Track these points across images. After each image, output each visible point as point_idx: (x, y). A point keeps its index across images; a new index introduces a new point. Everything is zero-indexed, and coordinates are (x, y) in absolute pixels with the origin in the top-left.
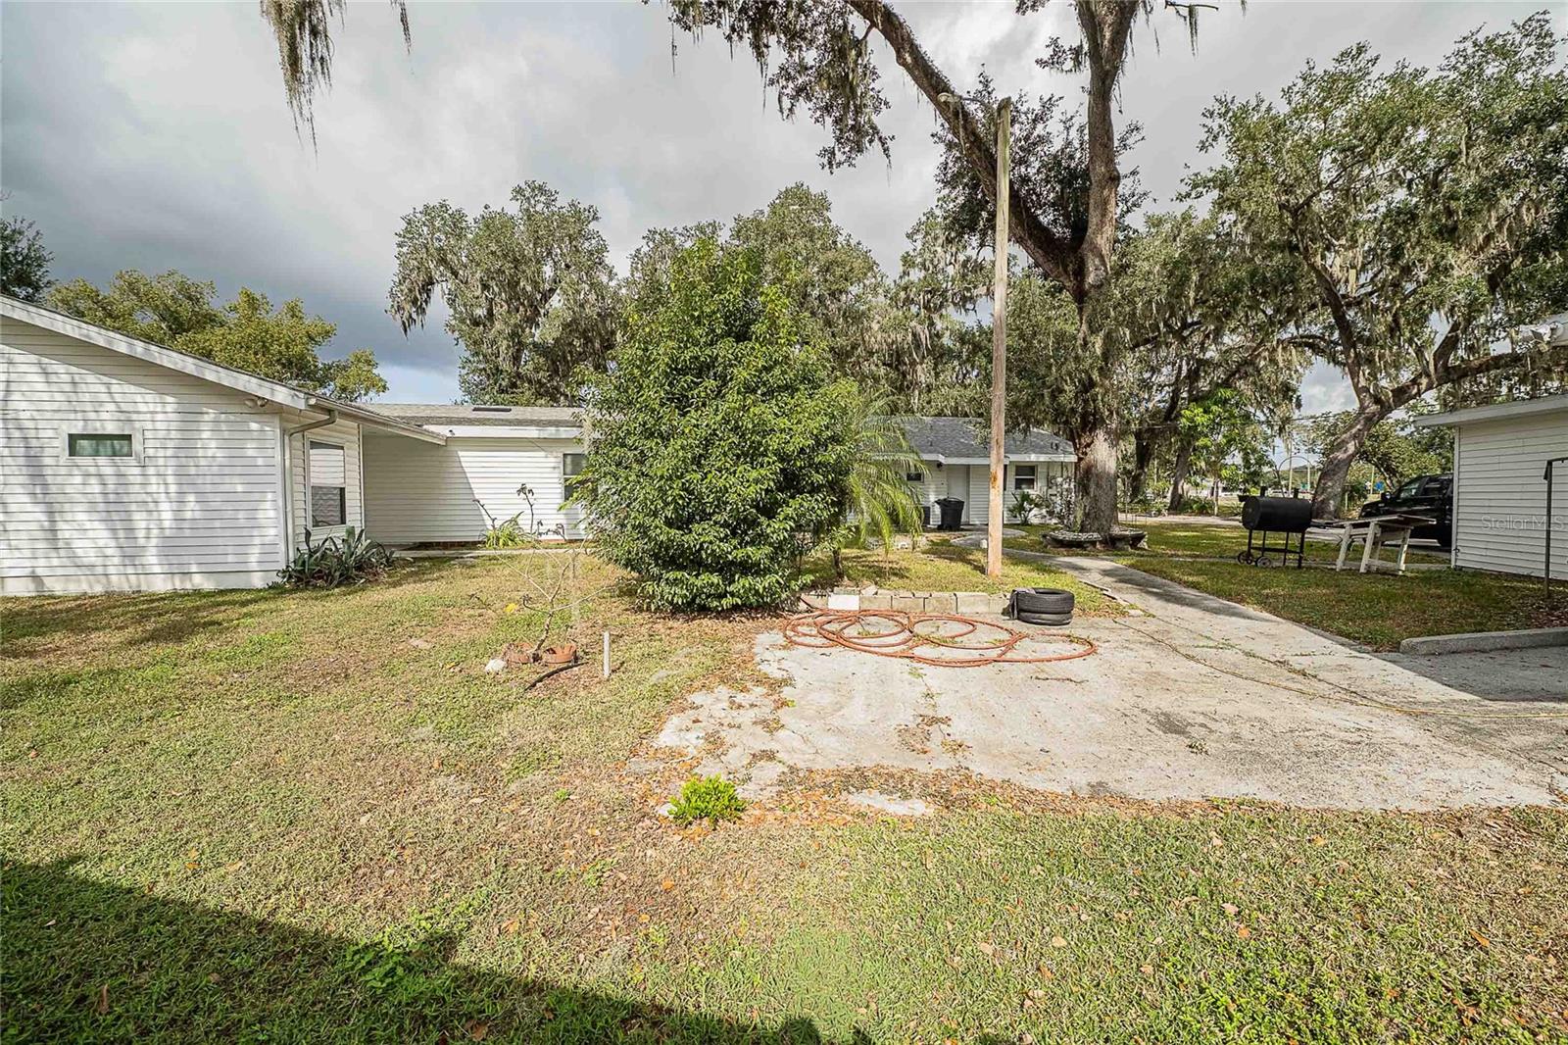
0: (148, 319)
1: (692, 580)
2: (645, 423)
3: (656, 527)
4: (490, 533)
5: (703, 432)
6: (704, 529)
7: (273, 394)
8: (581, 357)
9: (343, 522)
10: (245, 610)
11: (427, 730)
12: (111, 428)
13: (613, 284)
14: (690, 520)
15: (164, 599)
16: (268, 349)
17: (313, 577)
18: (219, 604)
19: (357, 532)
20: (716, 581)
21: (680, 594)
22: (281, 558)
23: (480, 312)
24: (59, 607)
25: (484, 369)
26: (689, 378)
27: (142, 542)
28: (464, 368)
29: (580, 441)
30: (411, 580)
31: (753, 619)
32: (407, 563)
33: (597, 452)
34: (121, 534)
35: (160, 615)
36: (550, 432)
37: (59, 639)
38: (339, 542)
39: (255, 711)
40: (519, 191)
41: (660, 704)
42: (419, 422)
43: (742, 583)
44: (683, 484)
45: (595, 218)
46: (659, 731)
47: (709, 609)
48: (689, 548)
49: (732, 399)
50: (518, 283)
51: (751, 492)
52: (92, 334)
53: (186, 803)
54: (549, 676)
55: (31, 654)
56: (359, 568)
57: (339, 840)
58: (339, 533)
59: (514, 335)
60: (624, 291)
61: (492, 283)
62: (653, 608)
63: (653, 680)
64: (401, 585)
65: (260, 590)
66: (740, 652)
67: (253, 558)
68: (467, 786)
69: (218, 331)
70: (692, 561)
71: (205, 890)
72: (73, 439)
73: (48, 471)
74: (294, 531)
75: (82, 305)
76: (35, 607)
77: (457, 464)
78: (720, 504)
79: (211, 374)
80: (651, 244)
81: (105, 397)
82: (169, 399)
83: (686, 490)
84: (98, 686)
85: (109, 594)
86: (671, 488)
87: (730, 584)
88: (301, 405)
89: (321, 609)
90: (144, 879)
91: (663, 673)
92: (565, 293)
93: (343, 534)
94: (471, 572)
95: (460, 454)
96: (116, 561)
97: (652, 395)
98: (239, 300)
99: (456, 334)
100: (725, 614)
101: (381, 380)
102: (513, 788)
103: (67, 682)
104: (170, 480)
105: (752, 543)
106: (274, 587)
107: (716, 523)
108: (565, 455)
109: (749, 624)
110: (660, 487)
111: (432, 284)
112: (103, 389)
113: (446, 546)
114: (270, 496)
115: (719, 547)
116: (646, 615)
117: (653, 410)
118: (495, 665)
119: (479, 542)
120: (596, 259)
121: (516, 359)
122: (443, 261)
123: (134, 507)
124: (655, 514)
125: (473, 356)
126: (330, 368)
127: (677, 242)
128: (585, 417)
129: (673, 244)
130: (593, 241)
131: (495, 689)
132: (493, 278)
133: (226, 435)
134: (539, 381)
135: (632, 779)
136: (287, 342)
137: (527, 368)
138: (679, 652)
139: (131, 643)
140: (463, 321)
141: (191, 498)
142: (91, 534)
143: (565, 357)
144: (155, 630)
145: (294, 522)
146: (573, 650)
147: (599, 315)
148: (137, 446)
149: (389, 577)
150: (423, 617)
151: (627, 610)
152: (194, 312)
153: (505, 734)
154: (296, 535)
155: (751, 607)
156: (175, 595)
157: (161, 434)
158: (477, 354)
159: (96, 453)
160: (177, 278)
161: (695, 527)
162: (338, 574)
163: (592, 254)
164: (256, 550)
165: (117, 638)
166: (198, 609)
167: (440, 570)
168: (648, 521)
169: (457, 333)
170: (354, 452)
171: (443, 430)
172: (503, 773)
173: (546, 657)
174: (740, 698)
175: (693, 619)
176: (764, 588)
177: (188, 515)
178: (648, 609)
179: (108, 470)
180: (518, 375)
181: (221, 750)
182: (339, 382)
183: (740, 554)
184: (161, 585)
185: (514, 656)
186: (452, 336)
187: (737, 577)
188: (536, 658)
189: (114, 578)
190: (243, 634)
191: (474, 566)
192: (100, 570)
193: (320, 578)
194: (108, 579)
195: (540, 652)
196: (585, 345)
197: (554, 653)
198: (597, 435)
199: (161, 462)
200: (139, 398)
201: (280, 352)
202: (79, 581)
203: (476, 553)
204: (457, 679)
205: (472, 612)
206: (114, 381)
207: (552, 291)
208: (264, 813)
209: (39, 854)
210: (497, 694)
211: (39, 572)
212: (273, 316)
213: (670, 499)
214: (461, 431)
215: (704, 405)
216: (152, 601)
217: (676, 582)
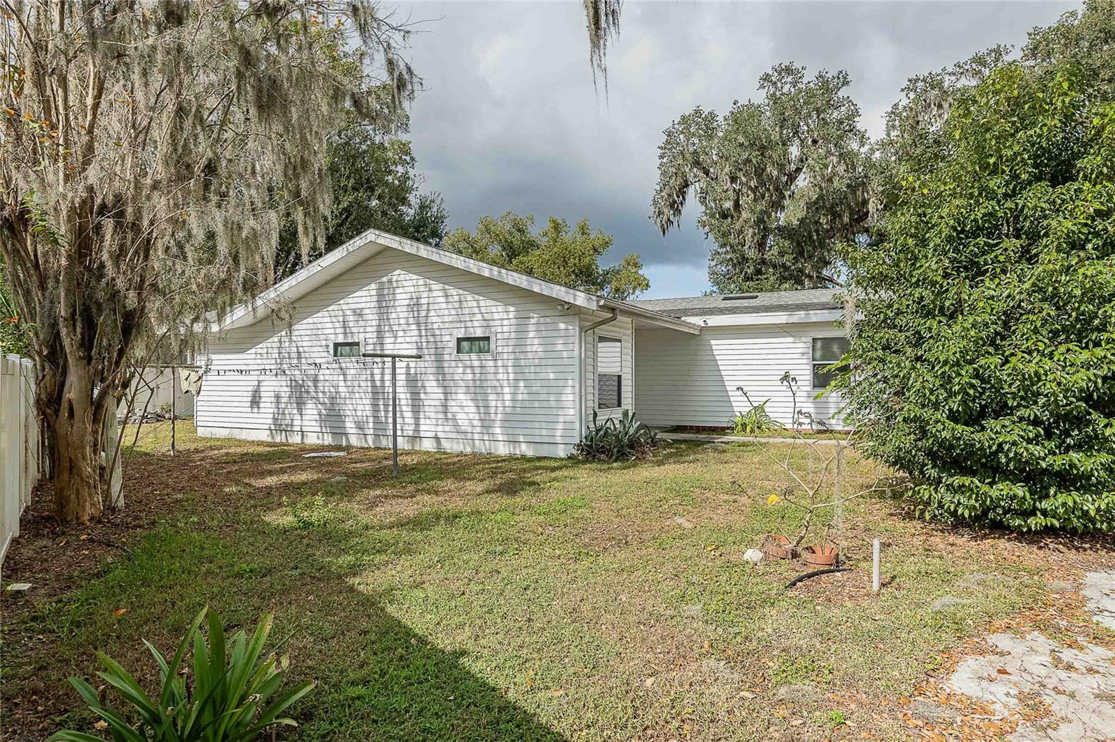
0: (495, 250)
1: (985, 488)
2: (922, 298)
3: (937, 422)
4: (738, 420)
5: (1000, 306)
6: (1003, 426)
7: (575, 299)
8: (830, 233)
9: (619, 405)
10: (553, 475)
11: (696, 609)
12: (479, 333)
13: (864, 150)
14: (982, 414)
15: (504, 461)
16: (567, 263)
17: (599, 452)
18: (537, 468)
19: (630, 414)
20: (1020, 494)
21: (966, 505)
22: (576, 434)
23: (728, 205)
24: (449, 460)
25: (731, 259)
26: (981, 240)
27: (493, 416)
28: (713, 260)
29: (841, 324)
30: (671, 460)
31: (1077, 549)
32: (668, 445)
33: (860, 336)
34: (482, 410)
35: (503, 473)
36: (799, 316)
37: (449, 484)
38: (617, 422)
39: (564, 561)
40: (766, 78)
41: (948, 638)
42: (678, 314)
43: (1058, 500)
44: (975, 369)
45: (846, 83)
46: (950, 671)
47: (1008, 528)
48: (982, 449)
49: (1050, 259)
50: (764, 170)
51: (1081, 379)
52: (471, 266)
53: (524, 627)
54: (810, 576)
55: (436, 493)
56: (631, 446)
57: (631, 695)
58: (617, 414)
59: (760, 221)
60: (877, 155)
61: (740, 174)
62: (927, 517)
63: (937, 605)
64: (664, 464)
65: (562, 459)
66: (1062, 592)
67: (559, 433)
68: (736, 676)
69: (537, 252)
70: (983, 465)
71: (539, 706)
72: (459, 340)
73: (446, 364)
74: (586, 411)
75: (462, 245)
76: (437, 459)
77: (708, 352)
78: (1029, 395)
79: (538, 287)
80: (912, 95)
81: (476, 310)
82: (512, 309)
83: (977, 376)
84: (471, 523)
85: (474, 454)
86: (959, 374)
87: (1040, 500)
88: (594, 306)
89: (605, 480)
90: (502, 683)
91: (947, 599)
92: (812, 169)
93: (620, 416)
94: (722, 456)
95: (713, 342)
96: (478, 430)
97: (931, 265)
98: (548, 226)
99: (707, 229)
100: (1033, 537)
101: (645, 279)
102: (783, 692)
103: (455, 517)
104: (510, 369)
105: (1078, 447)
106: (571, 458)
107: (1021, 419)
108: (814, 340)
109: (1072, 555)
110: (943, 373)
111: (687, 186)
112: (475, 304)
113: (699, 430)
114: (570, 382)
115: (1027, 449)
116: (918, 524)
117: (934, 284)
118: (752, 555)
119: (728, 428)
120: (847, 127)
121: (761, 245)
122: (697, 163)
123: (489, 391)
124: (936, 406)
125: (721, 247)
126: (608, 274)
127: (946, 85)
128: (848, 298)
129: (941, 88)
130: (843, 108)
131: (755, 580)
132: (741, 170)
133: (544, 334)
134: (784, 266)
135: (920, 723)
136: (580, 256)
137: (772, 254)
138: (967, 576)
139: (488, 492)
140: (713, 216)
141: (522, 384)
142: (466, 409)
143: (810, 237)
144: (501, 484)
145: (586, 405)
146: (833, 553)
147: (849, 186)
148: (492, 346)
149: (654, 456)
150: (686, 497)
151: (891, 515)
152: (523, 242)
153: (770, 631)
154: (587, 415)
155: (1074, 532)
156: (511, 458)
157: (506, 336)
158: (724, 245)
159: (471, 351)
160: (511, 217)
161: (990, 423)
162: (615, 450)
163: (842, 123)
164: (560, 426)
165: (480, 487)
166: (525, 471)
167: (695, 453)
168: (927, 413)
169: (707, 227)
170: (628, 344)
171: (698, 321)
172: (770, 672)
173: (806, 555)
174: (1067, 655)
175: (984, 537)
176: (1098, 510)
177: (520, 397)
178: (921, 518)
179: (476, 363)
180: (763, 262)
181: (544, 589)
182: (614, 284)
183: (1059, 462)
184: (503, 450)
185: (771, 548)
186: (703, 231)
187: (1052, 491)
188: (795, 555)
189: (477, 442)
190: (554, 495)
191: (724, 451)
192: (469, 436)
193: (603, 452)
194: (474, 443)
195: (799, 550)
196: (833, 220)
197: (814, 552)
198: (860, 317)
199: (505, 356)
200: (494, 309)
201: (575, 265)
202: (458, 443)
203: (726, 438)
204: (718, 562)
205: (726, 497)
206: (482, 298)
207: (798, 170)
208: (575, 652)
209: (444, 642)
210: (757, 587)
211: (440, 435)
212: (570, 236)
213: (957, 388)
214: (714, 321)
215: (1004, 271)
216: (498, 462)
217: (961, 489)
